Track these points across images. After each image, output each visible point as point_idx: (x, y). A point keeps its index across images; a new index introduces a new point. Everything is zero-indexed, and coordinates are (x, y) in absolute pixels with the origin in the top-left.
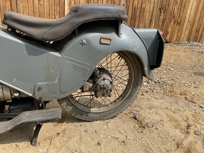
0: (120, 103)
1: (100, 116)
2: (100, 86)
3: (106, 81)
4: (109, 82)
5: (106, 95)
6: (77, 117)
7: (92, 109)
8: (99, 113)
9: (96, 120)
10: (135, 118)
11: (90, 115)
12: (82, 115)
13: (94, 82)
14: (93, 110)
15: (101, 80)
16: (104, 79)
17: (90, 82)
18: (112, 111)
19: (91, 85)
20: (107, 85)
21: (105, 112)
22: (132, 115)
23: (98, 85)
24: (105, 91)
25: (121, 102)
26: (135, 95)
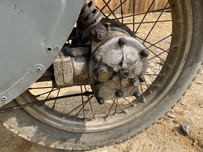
0: (152, 105)
1: (108, 137)
2: (110, 68)
3: (126, 49)
4: (137, 53)
5: (125, 93)
6: (53, 146)
7: (88, 124)
8: (106, 131)
9: (100, 147)
10: (182, 131)
11: (84, 138)
12: (64, 140)
13: (89, 57)
14: (91, 125)
15: (110, 47)
16: (121, 43)
17: (76, 58)
18: (134, 124)
19: (79, 65)
20: (130, 63)
21: (119, 126)
22: (172, 125)
23: (101, 63)
24: (125, 82)
25: (155, 102)
26: (187, 85)
